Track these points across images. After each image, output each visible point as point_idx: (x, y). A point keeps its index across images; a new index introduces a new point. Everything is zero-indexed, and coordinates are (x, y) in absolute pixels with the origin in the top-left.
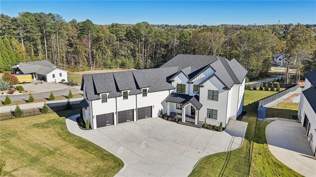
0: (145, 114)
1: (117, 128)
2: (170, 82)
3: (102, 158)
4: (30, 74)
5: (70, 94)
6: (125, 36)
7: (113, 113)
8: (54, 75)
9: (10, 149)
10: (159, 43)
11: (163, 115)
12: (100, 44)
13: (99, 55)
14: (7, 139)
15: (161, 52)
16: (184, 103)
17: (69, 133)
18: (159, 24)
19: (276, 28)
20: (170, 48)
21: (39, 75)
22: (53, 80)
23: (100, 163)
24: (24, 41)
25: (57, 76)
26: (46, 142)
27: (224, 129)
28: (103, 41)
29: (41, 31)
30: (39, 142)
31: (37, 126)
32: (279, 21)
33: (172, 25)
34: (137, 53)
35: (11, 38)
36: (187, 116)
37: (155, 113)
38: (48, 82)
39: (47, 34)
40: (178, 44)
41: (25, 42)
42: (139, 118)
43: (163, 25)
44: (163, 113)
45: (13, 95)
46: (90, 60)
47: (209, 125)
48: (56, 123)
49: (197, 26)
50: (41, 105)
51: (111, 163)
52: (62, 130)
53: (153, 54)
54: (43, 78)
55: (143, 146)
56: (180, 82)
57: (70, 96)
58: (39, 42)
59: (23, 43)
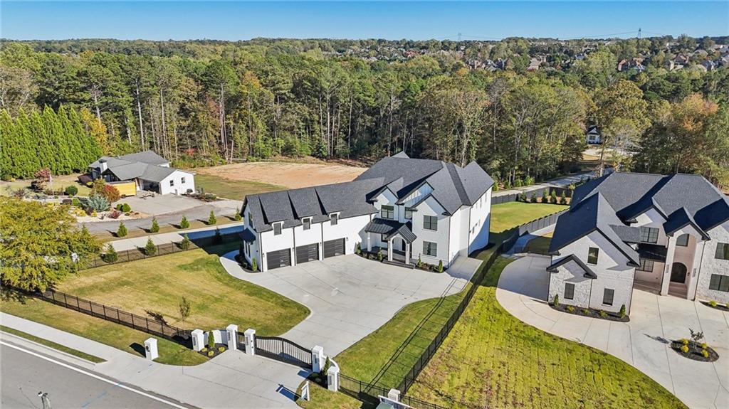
0: (334, 250)
1: (295, 270)
2: (372, 202)
3: (283, 305)
4: (133, 180)
5: (212, 217)
6: (292, 91)
7: (290, 249)
8: (172, 182)
9: (166, 296)
10: (360, 105)
11: (362, 251)
12: (241, 110)
13: (240, 132)
14: (155, 284)
15: (364, 122)
16: (390, 233)
17: (231, 277)
18: (362, 39)
19: (628, 51)
20: (382, 115)
21: (145, 182)
22: (172, 190)
23: (282, 311)
24: (100, 112)
25: (177, 182)
26: (205, 288)
27: (445, 269)
28: (249, 103)
29: (132, 91)
30: (197, 288)
31: (183, 267)
32: (640, 31)
33: (394, 41)
34: (316, 127)
35: (80, 108)
36: (395, 251)
37: (350, 248)
38: (163, 194)
39: (143, 95)
40: (398, 108)
41: (102, 113)
42: (326, 255)
43: (373, 40)
44: (362, 248)
45: (117, 219)
46: (223, 141)
47: (426, 264)
48: (207, 263)
49: (450, 43)
50: (176, 237)
51: (295, 310)
52: (219, 273)
53: (348, 127)
54: (154, 187)
55: (334, 293)
56: (386, 203)
57: (212, 221)
58: (129, 112)
59: (99, 115)
